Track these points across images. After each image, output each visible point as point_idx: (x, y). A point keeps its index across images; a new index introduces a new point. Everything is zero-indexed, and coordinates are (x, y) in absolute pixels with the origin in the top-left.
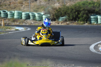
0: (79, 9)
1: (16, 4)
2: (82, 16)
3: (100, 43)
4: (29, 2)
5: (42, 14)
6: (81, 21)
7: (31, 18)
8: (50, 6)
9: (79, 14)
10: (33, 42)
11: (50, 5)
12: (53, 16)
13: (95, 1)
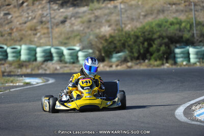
0: (150, 36)
1: (24, 32)
2: (158, 50)
3: (195, 103)
4: (49, 26)
5: (77, 48)
6: (156, 60)
7: (56, 58)
8: (92, 32)
9: (150, 45)
10: (65, 104)
11: (92, 30)
12: (100, 51)
13: (182, 17)
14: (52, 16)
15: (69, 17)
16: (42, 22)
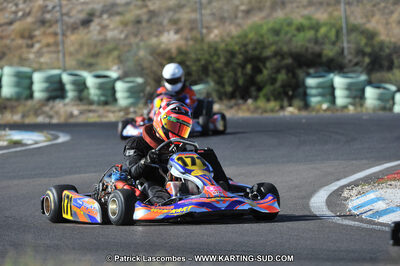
0: (257, 53)
1: (8, 42)
2: (273, 81)
3: (349, 185)
4: (59, 31)
5: (114, 74)
6: (268, 100)
7: (71, 94)
8: (142, 44)
9: (257, 70)
12: (158, 81)
13: (321, 16)
14: (65, 10)
15: (98, 13)
16: (43, 22)
